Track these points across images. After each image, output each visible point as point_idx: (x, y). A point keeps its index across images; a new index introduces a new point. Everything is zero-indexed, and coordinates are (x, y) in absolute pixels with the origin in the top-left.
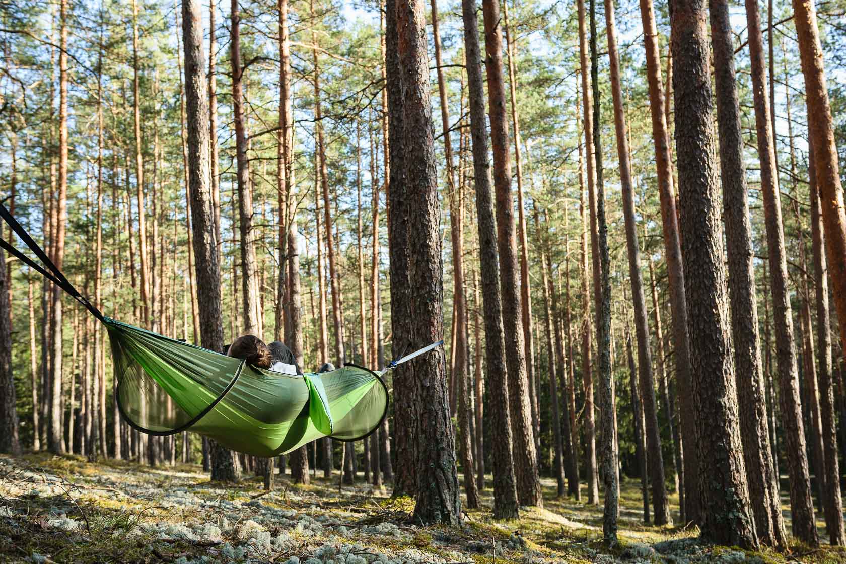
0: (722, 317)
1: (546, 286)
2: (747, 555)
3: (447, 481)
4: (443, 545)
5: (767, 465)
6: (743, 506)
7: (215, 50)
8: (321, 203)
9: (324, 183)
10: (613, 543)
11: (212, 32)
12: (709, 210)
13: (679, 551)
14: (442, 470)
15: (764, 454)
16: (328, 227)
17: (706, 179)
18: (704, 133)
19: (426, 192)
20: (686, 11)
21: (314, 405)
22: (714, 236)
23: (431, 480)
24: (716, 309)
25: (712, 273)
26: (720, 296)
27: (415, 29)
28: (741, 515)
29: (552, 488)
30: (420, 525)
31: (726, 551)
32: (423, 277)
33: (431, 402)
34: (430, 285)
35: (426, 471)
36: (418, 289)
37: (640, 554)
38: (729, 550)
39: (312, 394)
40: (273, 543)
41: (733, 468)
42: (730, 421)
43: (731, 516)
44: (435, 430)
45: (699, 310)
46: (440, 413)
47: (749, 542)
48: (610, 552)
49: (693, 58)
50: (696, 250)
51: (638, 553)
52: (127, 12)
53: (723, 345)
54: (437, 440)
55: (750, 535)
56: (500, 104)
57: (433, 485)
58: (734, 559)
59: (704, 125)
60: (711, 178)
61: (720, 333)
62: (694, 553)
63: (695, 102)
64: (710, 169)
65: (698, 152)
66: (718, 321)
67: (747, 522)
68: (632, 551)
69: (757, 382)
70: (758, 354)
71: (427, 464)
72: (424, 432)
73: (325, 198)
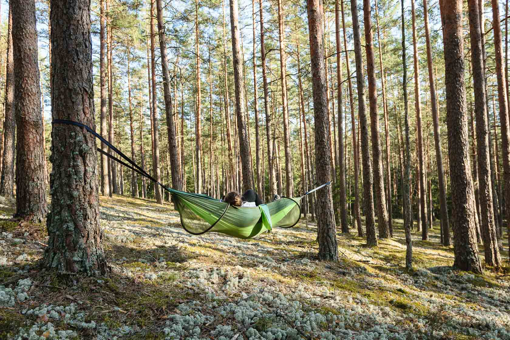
0: (466, 167)
1: (399, 138)
2: (475, 276)
3: (332, 242)
4: (328, 270)
5: (492, 230)
6: (474, 253)
7: (255, 47)
8: (301, 107)
9: (302, 99)
10: (410, 269)
11: (254, 39)
12: (461, 117)
13: (442, 272)
14: (330, 237)
15: (491, 225)
16: (304, 117)
17: (460, 103)
18: (460, 81)
19: (322, 118)
20: (451, 23)
21: (264, 218)
22: (464, 129)
23: (325, 241)
24: (464, 163)
25: (462, 147)
26: (466, 157)
27: (317, 45)
28: (473, 258)
29: (402, 224)
30: (320, 261)
31: (465, 274)
32: (321, 155)
33: (325, 208)
34: (324, 158)
35: (323, 237)
36: (319, 160)
37: (422, 274)
38: (467, 273)
39: (262, 214)
40: (239, 282)
41: (470, 236)
42: (469, 215)
43: (468, 258)
44: (327, 221)
45: (455, 164)
46: (329, 213)
47: (477, 270)
48: (408, 273)
49: (455, 45)
50: (455, 136)
51: (421, 273)
52: (219, 35)
53: (466, 180)
54: (327, 225)
55: (478, 267)
56: (372, 65)
57: (326, 244)
58: (469, 278)
59: (460, 77)
60: (463, 102)
61: (465, 174)
62: (449, 273)
63: (455, 66)
64: (462, 98)
65: (456, 90)
66: (465, 169)
67: (477, 261)
68: (418, 273)
69: (488, 192)
70: (489, 178)
71: (323, 234)
72: (322, 221)
73: (302, 104)
